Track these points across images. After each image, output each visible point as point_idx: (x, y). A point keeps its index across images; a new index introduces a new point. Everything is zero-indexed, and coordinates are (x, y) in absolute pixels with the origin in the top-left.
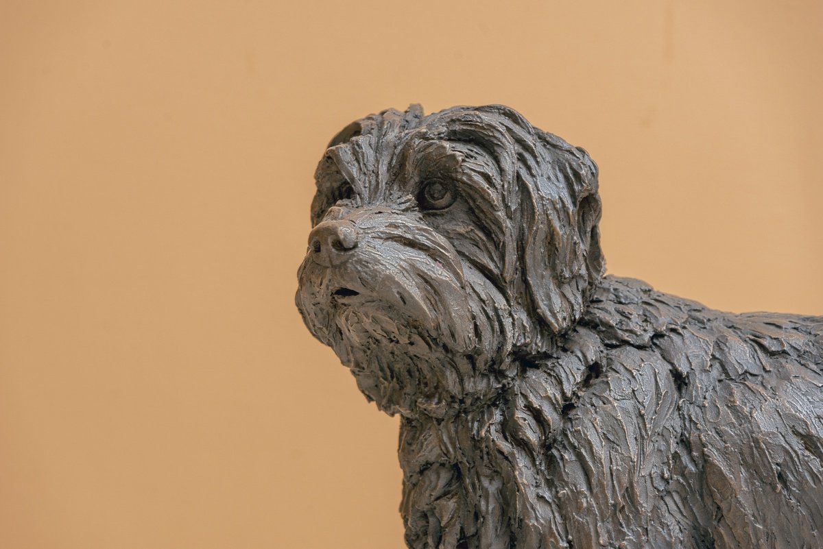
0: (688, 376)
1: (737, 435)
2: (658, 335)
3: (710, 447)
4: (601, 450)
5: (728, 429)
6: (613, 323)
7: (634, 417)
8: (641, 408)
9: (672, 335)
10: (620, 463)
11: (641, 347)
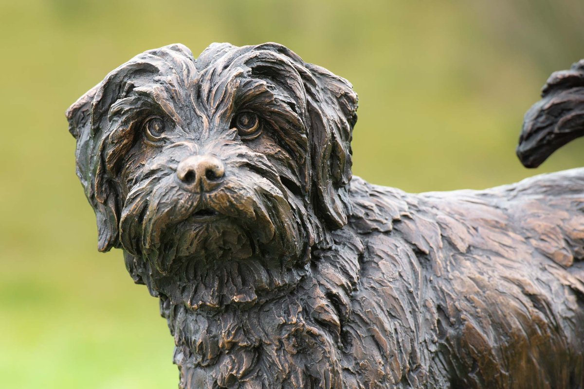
0: (429, 253)
1: (484, 301)
2: (396, 221)
3: (465, 313)
4: (389, 325)
5: (476, 298)
6: (361, 215)
7: (405, 295)
8: (409, 286)
9: (407, 221)
10: (404, 334)
11: (387, 233)
